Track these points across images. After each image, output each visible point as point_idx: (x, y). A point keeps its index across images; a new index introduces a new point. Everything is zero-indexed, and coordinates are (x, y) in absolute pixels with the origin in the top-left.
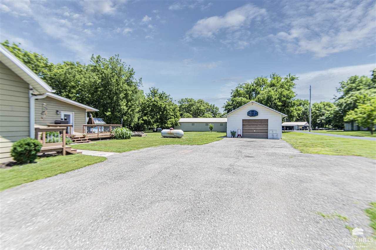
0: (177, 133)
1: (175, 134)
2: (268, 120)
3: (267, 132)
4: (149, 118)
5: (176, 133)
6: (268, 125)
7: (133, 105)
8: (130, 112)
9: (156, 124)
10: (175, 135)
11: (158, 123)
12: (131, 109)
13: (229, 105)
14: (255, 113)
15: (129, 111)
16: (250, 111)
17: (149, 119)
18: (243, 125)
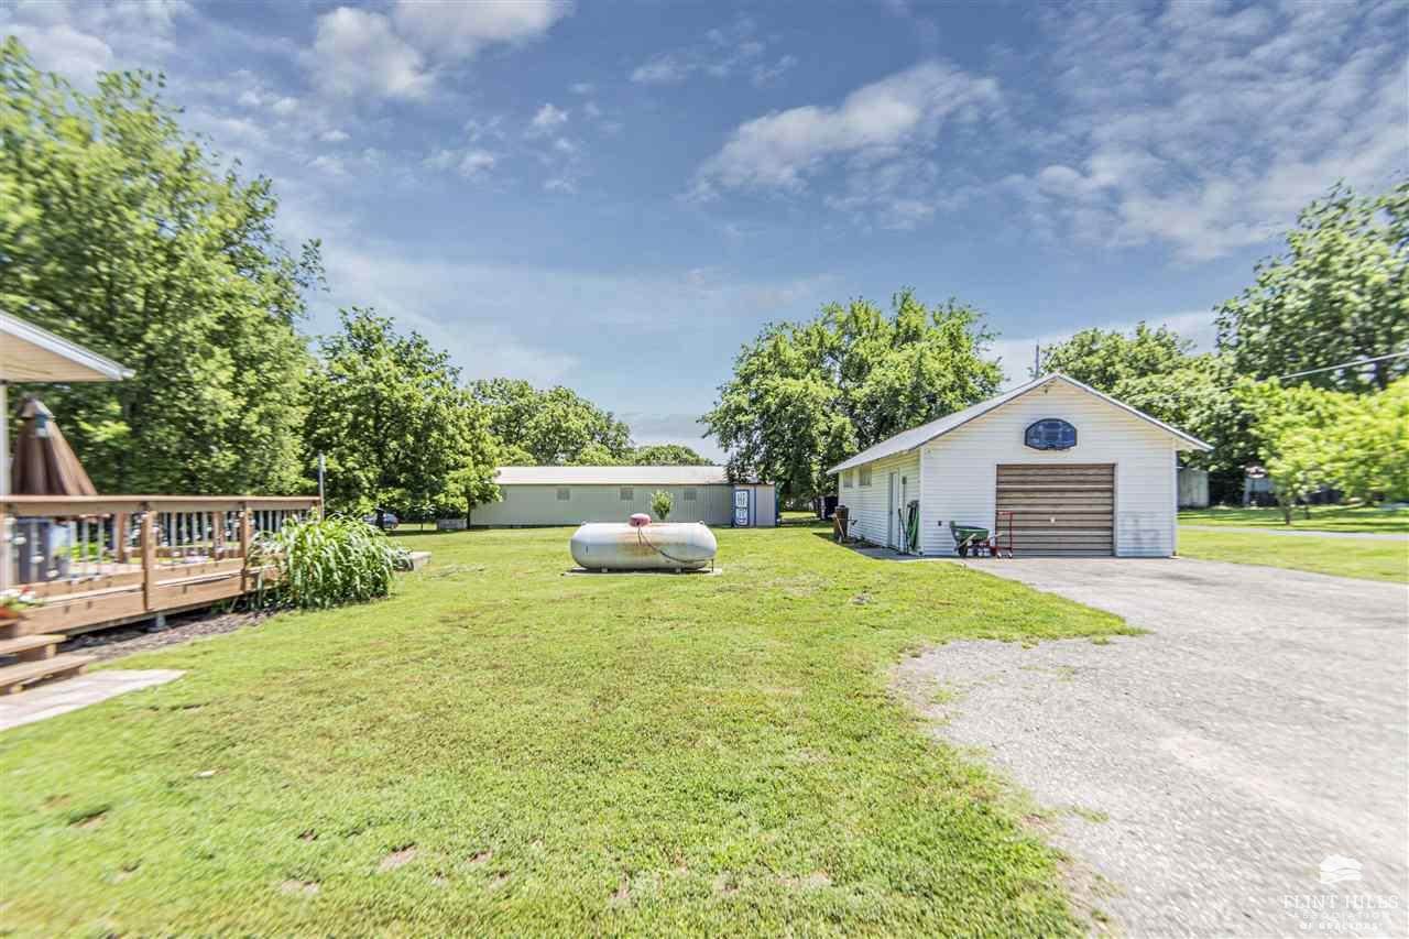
0: (683, 545)
1: (669, 551)
2: (1113, 467)
3: (1109, 524)
4: (350, 464)
5: (677, 544)
6: (1112, 491)
7: (269, 386)
8: (256, 428)
9: (387, 492)
10: (671, 552)
11: (398, 491)
12: (262, 408)
13: (739, 410)
14: (1064, 433)
15: (251, 418)
16: (1038, 423)
17: (349, 470)
18: (998, 491)
